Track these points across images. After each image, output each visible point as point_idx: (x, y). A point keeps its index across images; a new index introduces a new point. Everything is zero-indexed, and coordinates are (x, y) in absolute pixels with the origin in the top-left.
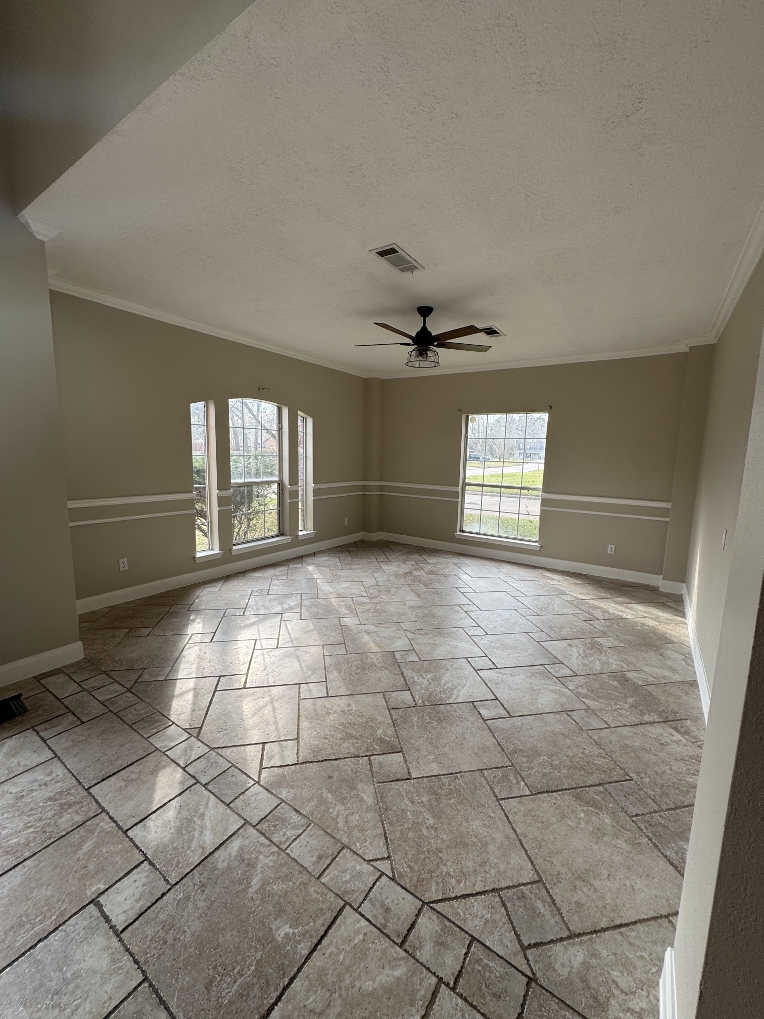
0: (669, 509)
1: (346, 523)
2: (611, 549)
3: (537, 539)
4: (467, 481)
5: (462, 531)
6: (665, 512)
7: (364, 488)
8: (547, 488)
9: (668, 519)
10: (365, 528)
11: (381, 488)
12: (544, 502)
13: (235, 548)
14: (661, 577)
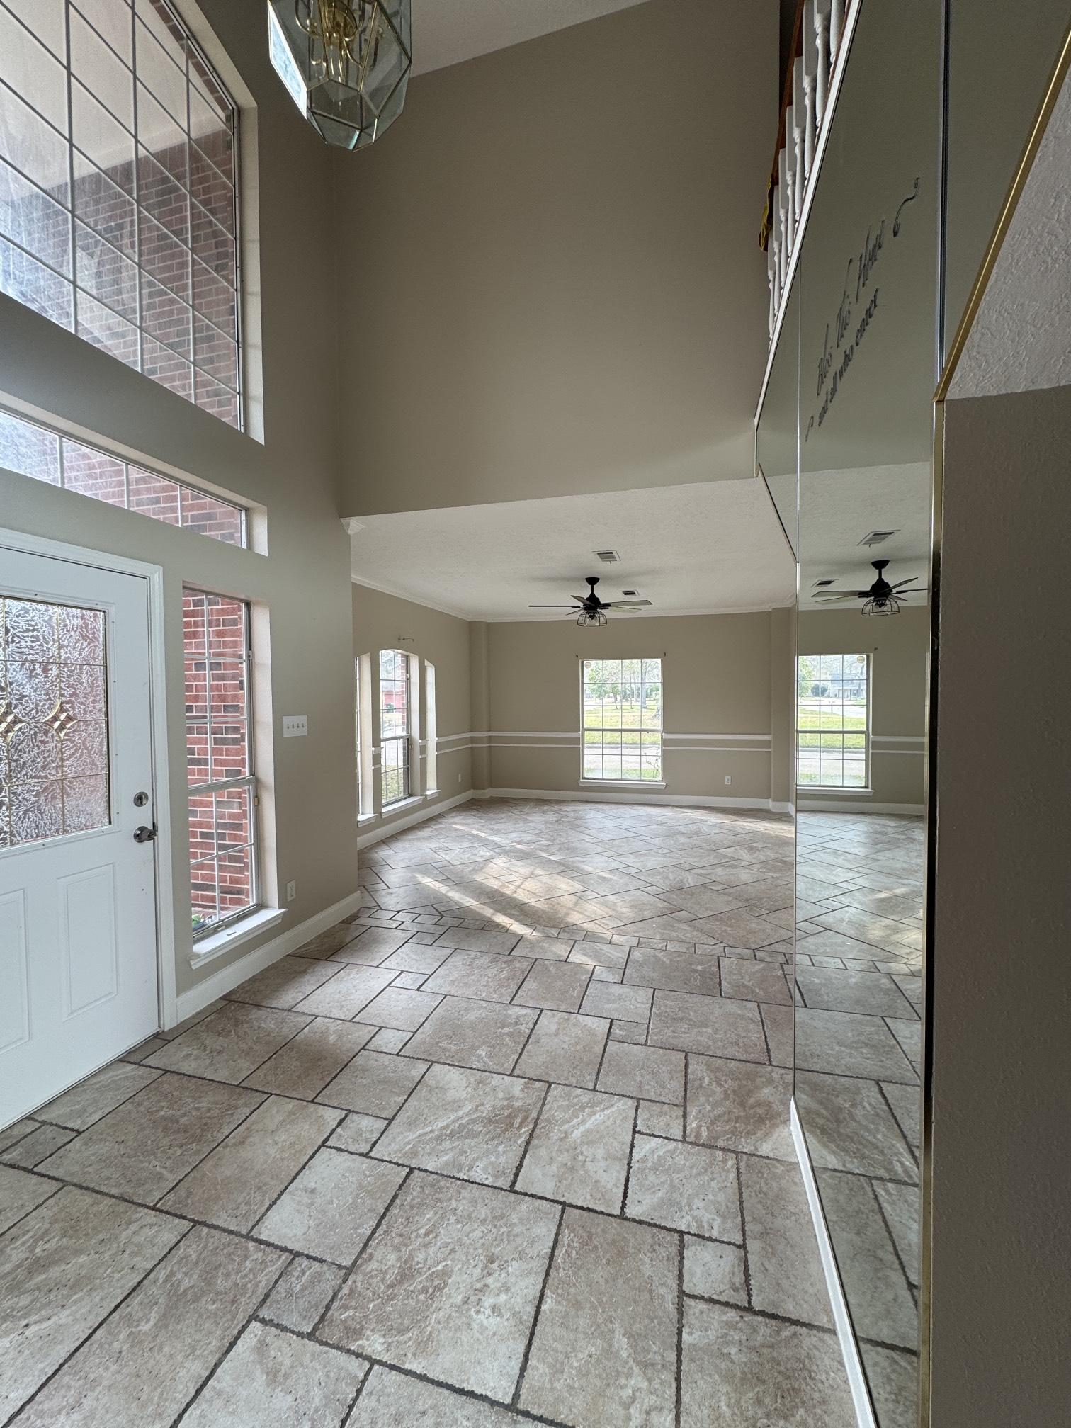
0: (770, 741)
1: (460, 780)
2: (728, 781)
3: (660, 778)
4: (585, 727)
5: (584, 778)
6: (767, 744)
7: (472, 740)
8: (667, 728)
9: (770, 750)
10: (474, 785)
11: (490, 739)
12: (665, 742)
13: (384, 810)
14: (770, 800)
